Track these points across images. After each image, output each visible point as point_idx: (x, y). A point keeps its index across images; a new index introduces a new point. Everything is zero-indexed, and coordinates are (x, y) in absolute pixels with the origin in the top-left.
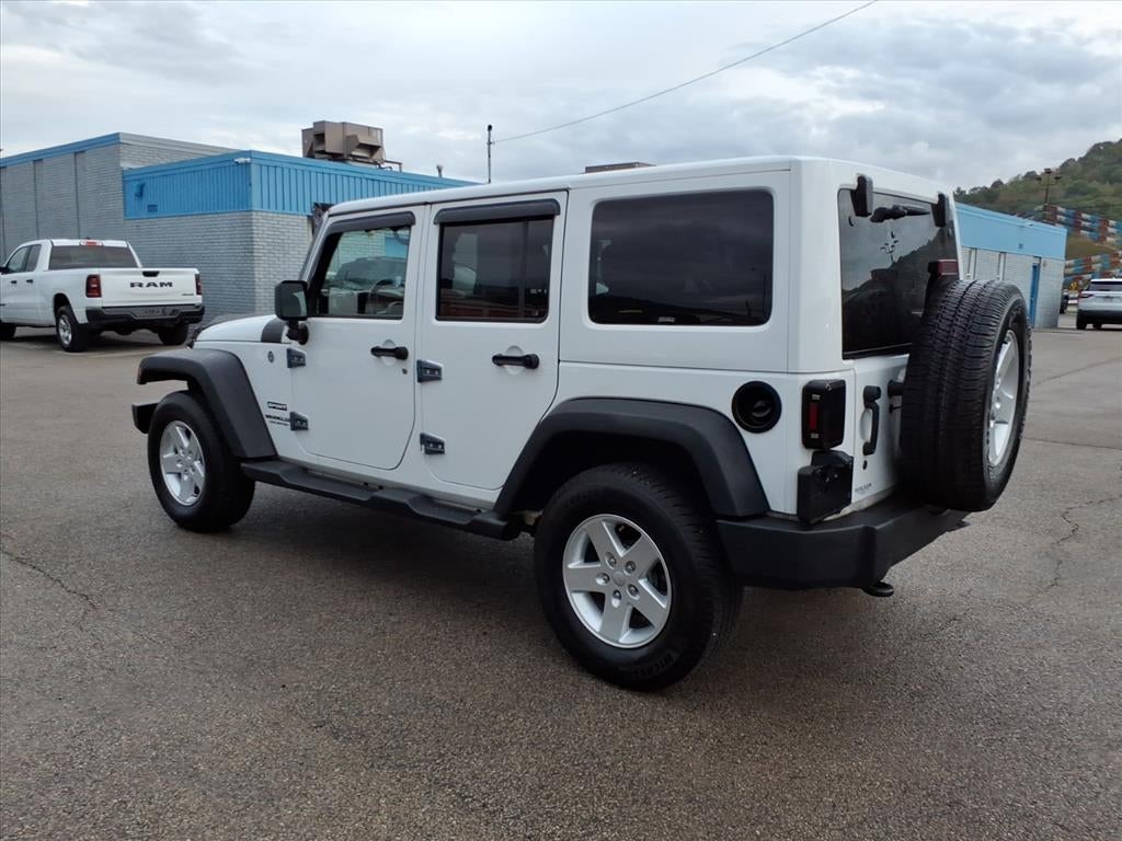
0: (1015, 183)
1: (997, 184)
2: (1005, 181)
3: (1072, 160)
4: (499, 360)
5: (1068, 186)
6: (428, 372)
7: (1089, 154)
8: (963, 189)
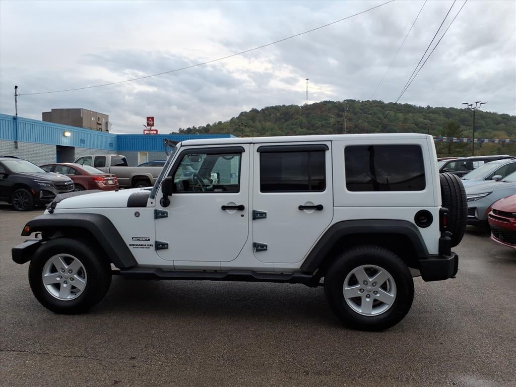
0: (215, 125)
1: (208, 125)
2: (211, 125)
3: (234, 118)
4: (301, 208)
5: (234, 128)
6: (258, 215)
7: (239, 116)
8: (195, 127)
